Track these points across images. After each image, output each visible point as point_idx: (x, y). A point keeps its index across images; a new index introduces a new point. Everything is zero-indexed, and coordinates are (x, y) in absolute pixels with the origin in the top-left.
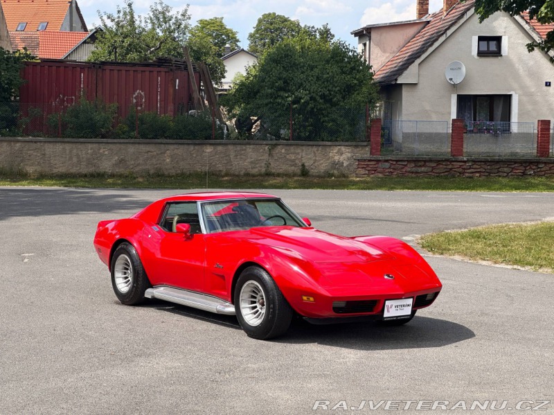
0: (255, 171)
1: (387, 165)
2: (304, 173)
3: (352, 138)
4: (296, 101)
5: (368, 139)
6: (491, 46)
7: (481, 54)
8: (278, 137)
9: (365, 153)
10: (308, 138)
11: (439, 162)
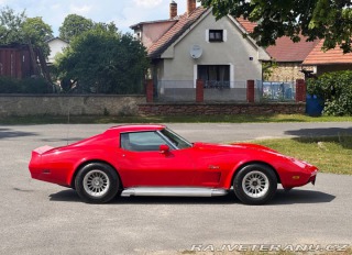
0: (75, 113)
1: (157, 108)
2: (106, 114)
3: (135, 92)
4: (101, 69)
5: (145, 92)
6: (217, 36)
7: (211, 40)
8: (89, 92)
9: (143, 101)
10: (108, 93)
11: (189, 106)
